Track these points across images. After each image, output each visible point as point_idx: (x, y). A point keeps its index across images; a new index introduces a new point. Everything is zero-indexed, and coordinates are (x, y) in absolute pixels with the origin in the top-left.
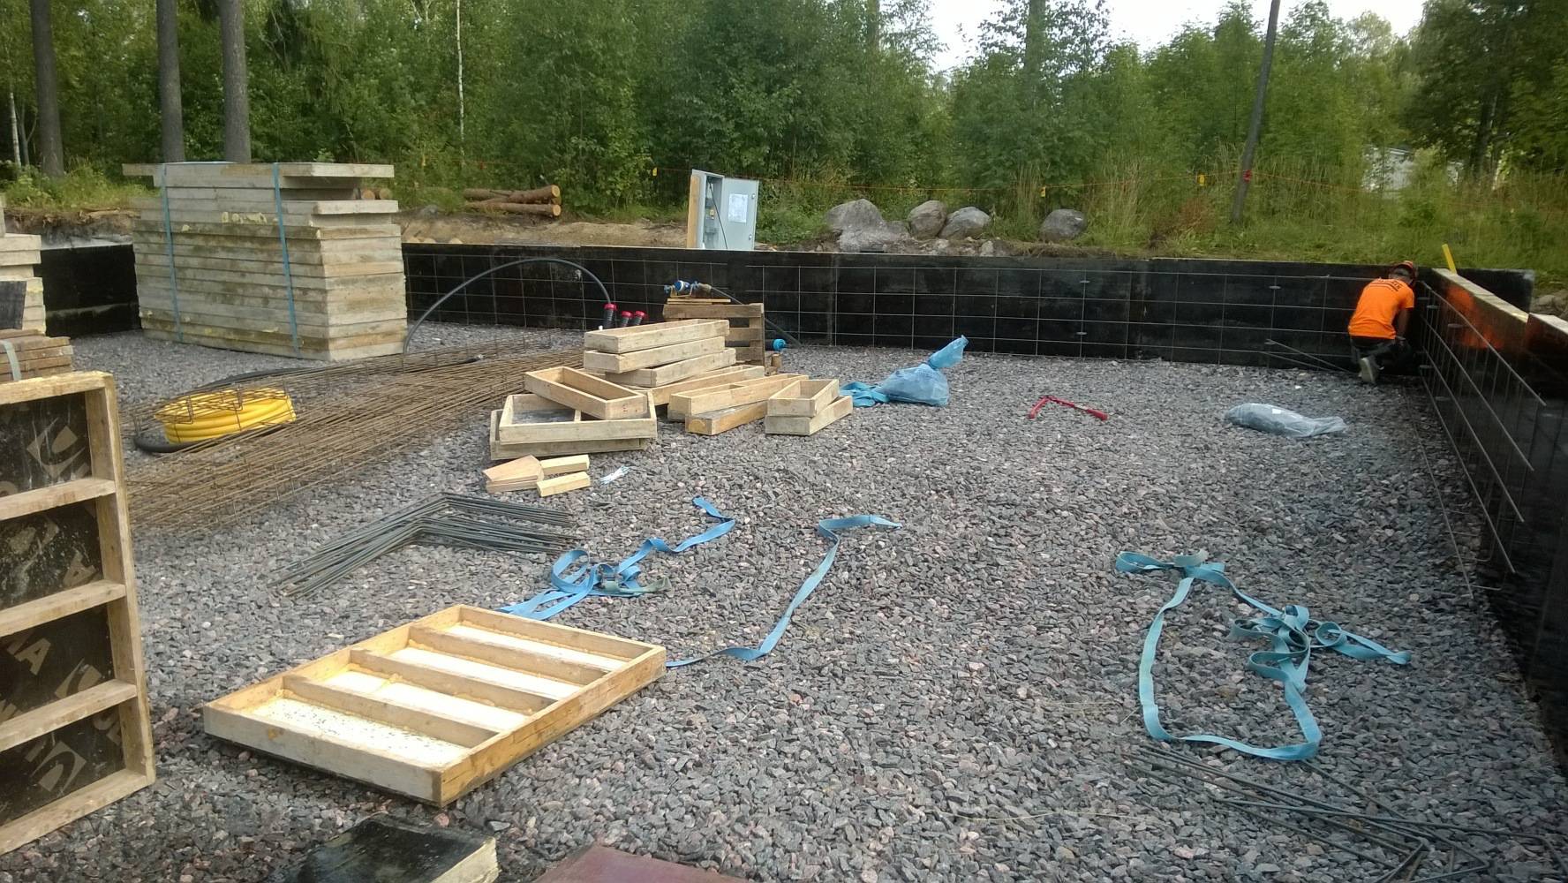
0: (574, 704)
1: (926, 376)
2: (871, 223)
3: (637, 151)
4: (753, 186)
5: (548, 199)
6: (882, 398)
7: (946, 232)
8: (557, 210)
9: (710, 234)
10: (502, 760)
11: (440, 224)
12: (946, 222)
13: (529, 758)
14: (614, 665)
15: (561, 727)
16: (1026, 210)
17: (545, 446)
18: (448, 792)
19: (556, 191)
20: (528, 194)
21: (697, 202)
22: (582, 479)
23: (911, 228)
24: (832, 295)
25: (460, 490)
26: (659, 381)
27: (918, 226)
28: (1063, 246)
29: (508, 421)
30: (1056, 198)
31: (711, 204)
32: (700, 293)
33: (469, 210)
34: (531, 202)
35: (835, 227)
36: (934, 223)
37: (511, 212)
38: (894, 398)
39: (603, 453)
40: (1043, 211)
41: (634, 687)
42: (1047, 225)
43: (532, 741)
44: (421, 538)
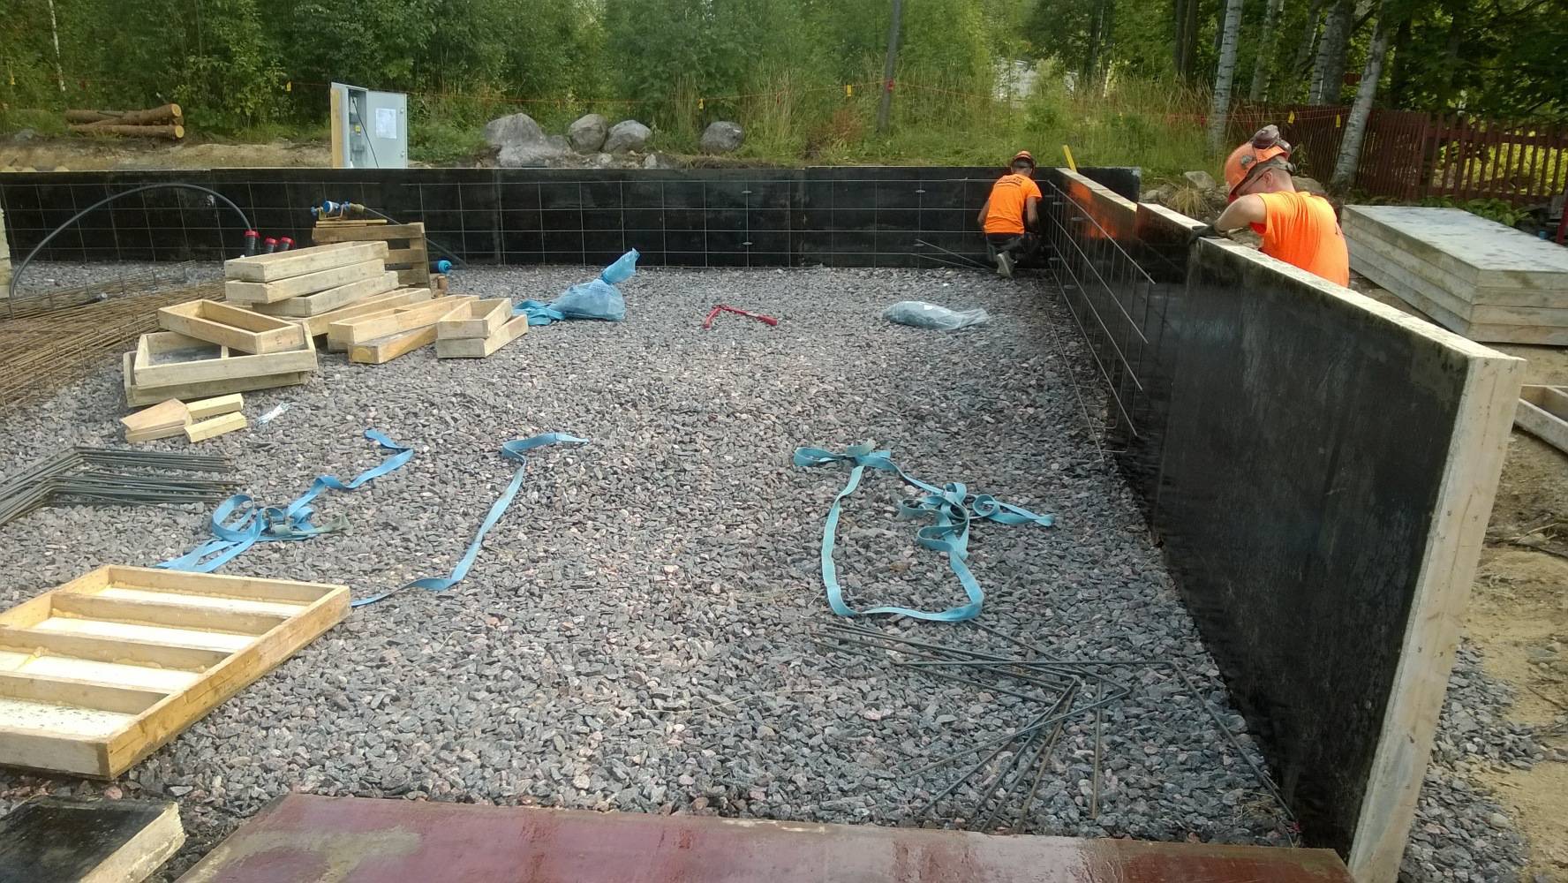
0: (251, 655)
1: (601, 292)
2: (530, 137)
3: (267, 64)
4: (401, 99)
5: (169, 120)
6: (557, 315)
7: (608, 146)
8: (179, 131)
9: (358, 152)
10: (176, 721)
11: (40, 151)
12: (607, 136)
13: (207, 718)
14: (293, 611)
15: (240, 680)
16: (685, 121)
17: (191, 387)
18: (117, 764)
19: (176, 110)
20: (144, 114)
21: (340, 117)
22: (237, 420)
23: (572, 142)
24: (497, 213)
25: (95, 443)
26: (314, 309)
27: (580, 141)
28: (724, 158)
29: (144, 361)
30: (714, 111)
31: (356, 120)
32: (352, 214)
33: (75, 134)
34: (148, 123)
35: (493, 143)
36: (594, 137)
37: (125, 135)
38: (570, 315)
39: (258, 390)
40: (702, 124)
41: (318, 630)
42: (707, 137)
43: (209, 699)
44: (55, 498)
